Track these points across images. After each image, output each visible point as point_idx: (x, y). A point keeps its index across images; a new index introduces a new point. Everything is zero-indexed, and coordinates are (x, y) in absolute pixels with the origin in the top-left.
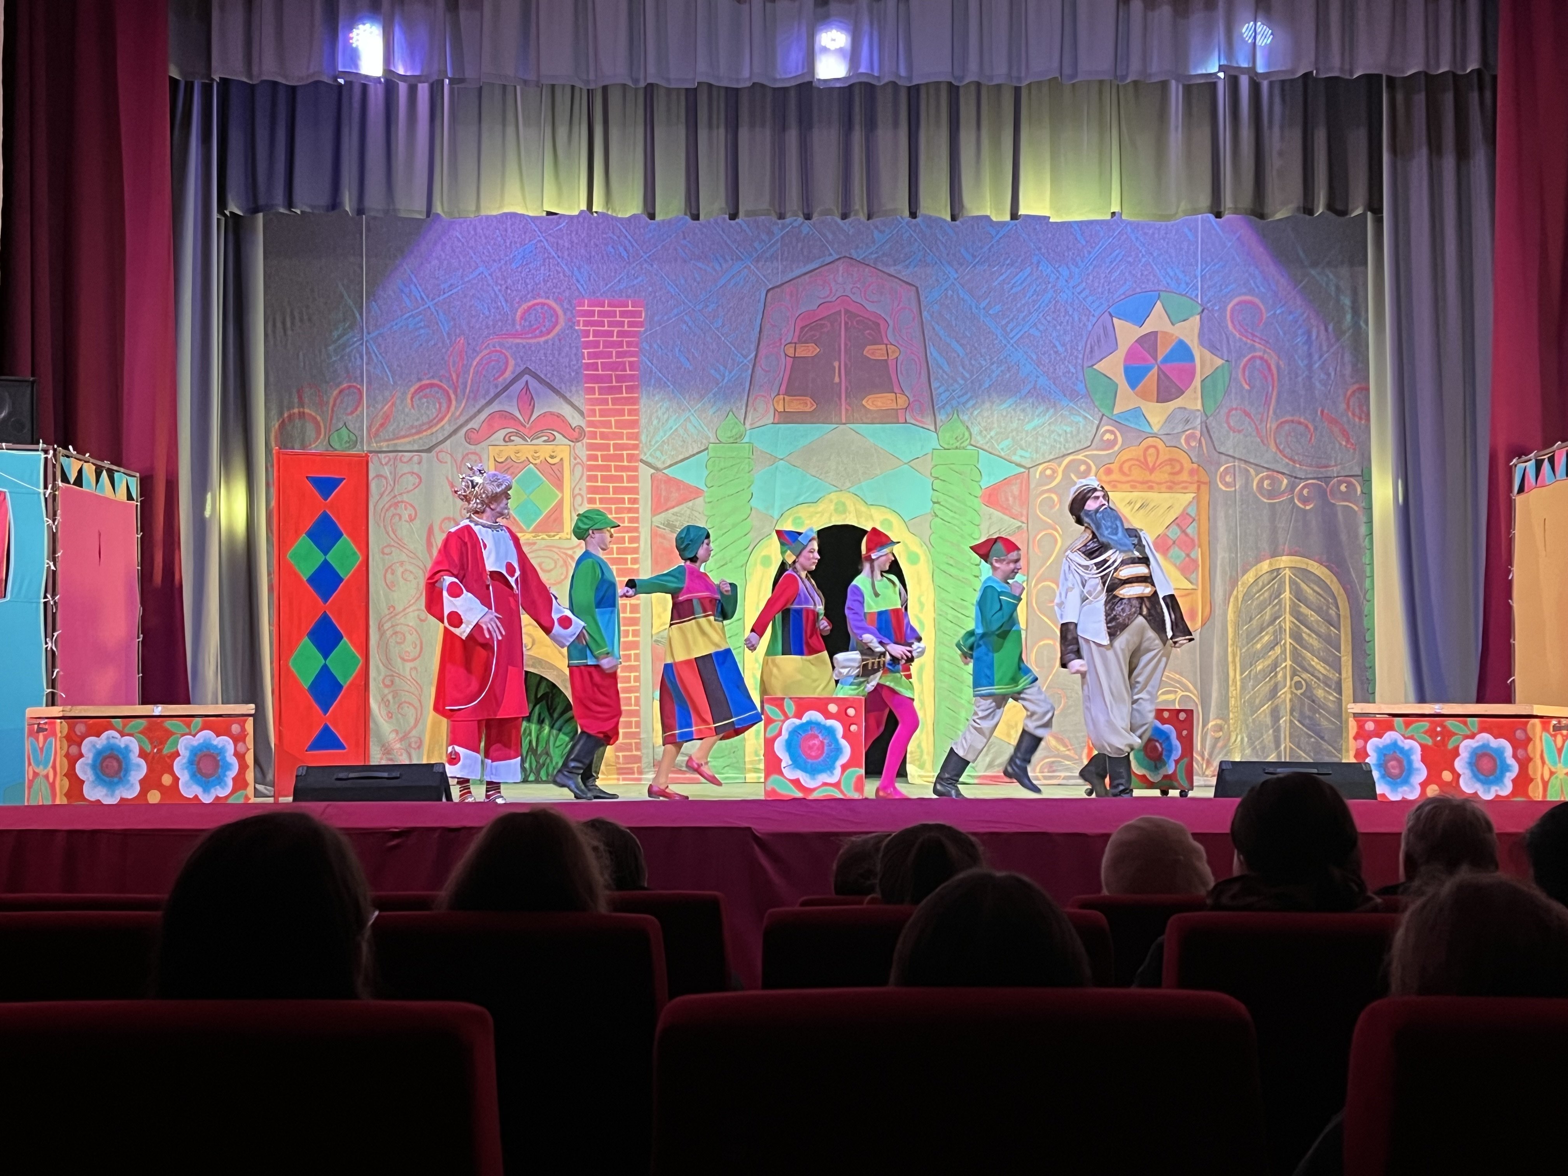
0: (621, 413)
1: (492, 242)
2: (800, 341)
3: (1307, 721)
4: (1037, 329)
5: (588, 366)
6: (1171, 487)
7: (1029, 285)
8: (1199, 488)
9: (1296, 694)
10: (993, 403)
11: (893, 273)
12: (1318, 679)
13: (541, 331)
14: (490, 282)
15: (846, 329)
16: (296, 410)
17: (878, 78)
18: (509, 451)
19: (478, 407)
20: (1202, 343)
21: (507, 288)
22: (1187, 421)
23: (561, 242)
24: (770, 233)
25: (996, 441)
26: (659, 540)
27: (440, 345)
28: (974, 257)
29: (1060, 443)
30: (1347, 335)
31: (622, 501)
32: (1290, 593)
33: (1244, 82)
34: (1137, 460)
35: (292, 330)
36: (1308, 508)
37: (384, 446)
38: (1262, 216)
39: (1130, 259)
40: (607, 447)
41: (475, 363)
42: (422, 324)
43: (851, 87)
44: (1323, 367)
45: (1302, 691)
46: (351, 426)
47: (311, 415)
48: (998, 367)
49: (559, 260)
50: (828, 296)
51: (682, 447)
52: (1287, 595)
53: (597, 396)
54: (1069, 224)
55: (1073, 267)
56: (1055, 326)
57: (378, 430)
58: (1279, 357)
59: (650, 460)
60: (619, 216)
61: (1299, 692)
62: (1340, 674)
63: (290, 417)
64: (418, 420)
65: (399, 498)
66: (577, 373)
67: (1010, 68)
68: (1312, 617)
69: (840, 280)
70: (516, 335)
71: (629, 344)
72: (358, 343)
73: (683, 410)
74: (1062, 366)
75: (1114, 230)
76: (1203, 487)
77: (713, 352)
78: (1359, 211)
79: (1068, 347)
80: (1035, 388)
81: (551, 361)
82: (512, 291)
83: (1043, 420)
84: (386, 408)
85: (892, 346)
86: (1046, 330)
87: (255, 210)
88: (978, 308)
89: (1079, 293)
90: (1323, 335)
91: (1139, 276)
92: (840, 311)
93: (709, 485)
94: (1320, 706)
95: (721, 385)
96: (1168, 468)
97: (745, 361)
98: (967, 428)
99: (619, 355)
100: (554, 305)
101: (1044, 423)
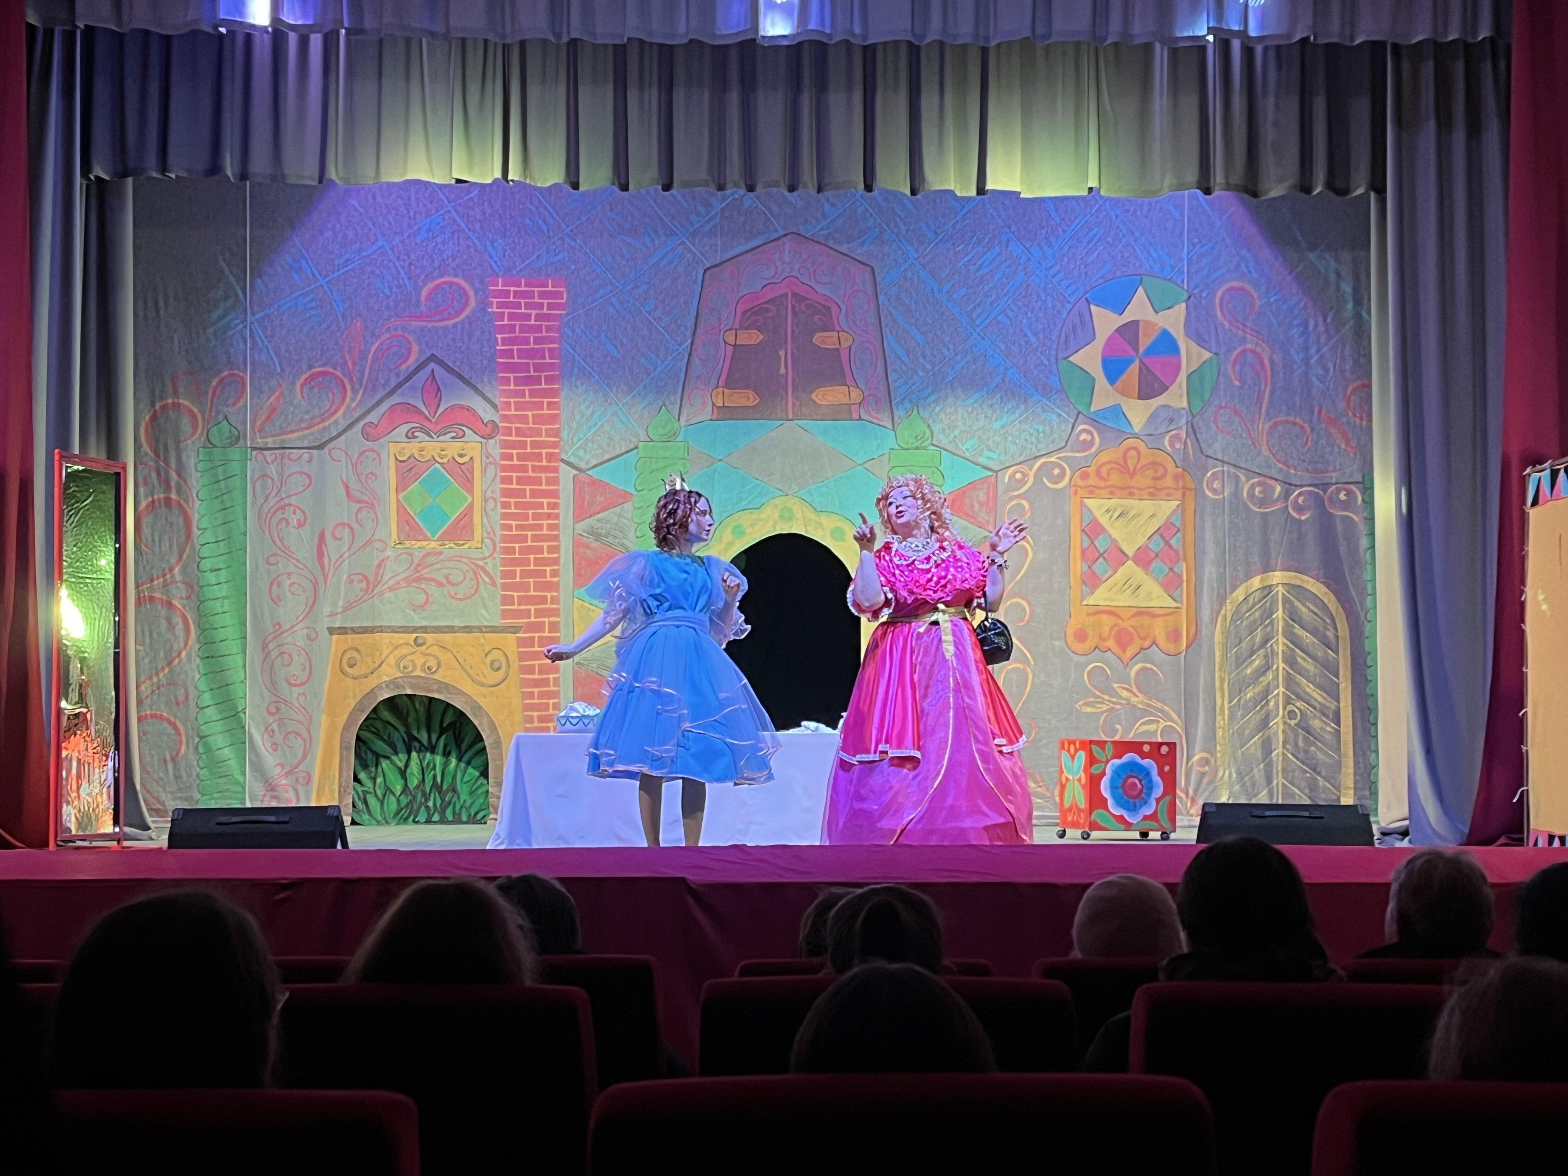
0: (539, 406)
1: (394, 213)
2: (741, 327)
3: (1301, 755)
4: (1006, 315)
5: (504, 354)
6: (1154, 494)
7: (998, 267)
8: (1184, 495)
9: (1289, 725)
10: (957, 398)
11: (845, 252)
12: (1315, 708)
13: (450, 314)
14: (392, 257)
15: (794, 313)
16: (170, 401)
17: (830, 36)
18: (412, 448)
19: (377, 398)
20: (1187, 333)
21: (410, 264)
22: (1171, 421)
23: (471, 213)
24: (708, 205)
25: (961, 440)
26: (581, 550)
27: (334, 328)
28: (937, 234)
29: (1032, 443)
30: (1347, 327)
31: (541, 505)
32: (1284, 612)
33: (1236, 45)
34: (1117, 463)
35: (166, 310)
36: (1303, 518)
37: (270, 442)
39: (1110, 239)
41: (373, 349)
42: (313, 304)
43: (800, 45)
44: (1321, 361)
45: (1296, 721)
46: (232, 419)
47: (186, 407)
48: (962, 359)
49: (470, 234)
50: (772, 277)
51: (609, 445)
52: (1279, 614)
53: (512, 387)
54: (1042, 200)
55: (1045, 247)
56: (1026, 314)
57: (264, 422)
58: (1272, 351)
59: (572, 460)
60: (539, 185)
61: (1293, 723)
62: (1338, 702)
63: (164, 408)
64: (308, 412)
65: (286, 501)
66: (490, 361)
67: (977, 25)
68: (1307, 638)
69: (787, 259)
70: (420, 317)
71: (548, 329)
72: (241, 326)
73: (610, 404)
74: (1034, 358)
75: (1091, 208)
76: (1188, 493)
77: (643, 338)
78: (1360, 191)
79: (1041, 336)
80: (1003, 381)
81: (460, 348)
82: (416, 267)
83: (1012, 418)
84: (272, 399)
85: (845, 334)
86: (1016, 317)
87: (124, 175)
88: (940, 291)
89: (1053, 277)
90: (1321, 328)
91: (1119, 258)
92: (787, 294)
93: (639, 488)
94: (1315, 738)
95: (652, 376)
96: (1150, 473)
97: (680, 349)
98: (929, 426)
99: (537, 341)
100: (464, 284)
101: (1014, 421)
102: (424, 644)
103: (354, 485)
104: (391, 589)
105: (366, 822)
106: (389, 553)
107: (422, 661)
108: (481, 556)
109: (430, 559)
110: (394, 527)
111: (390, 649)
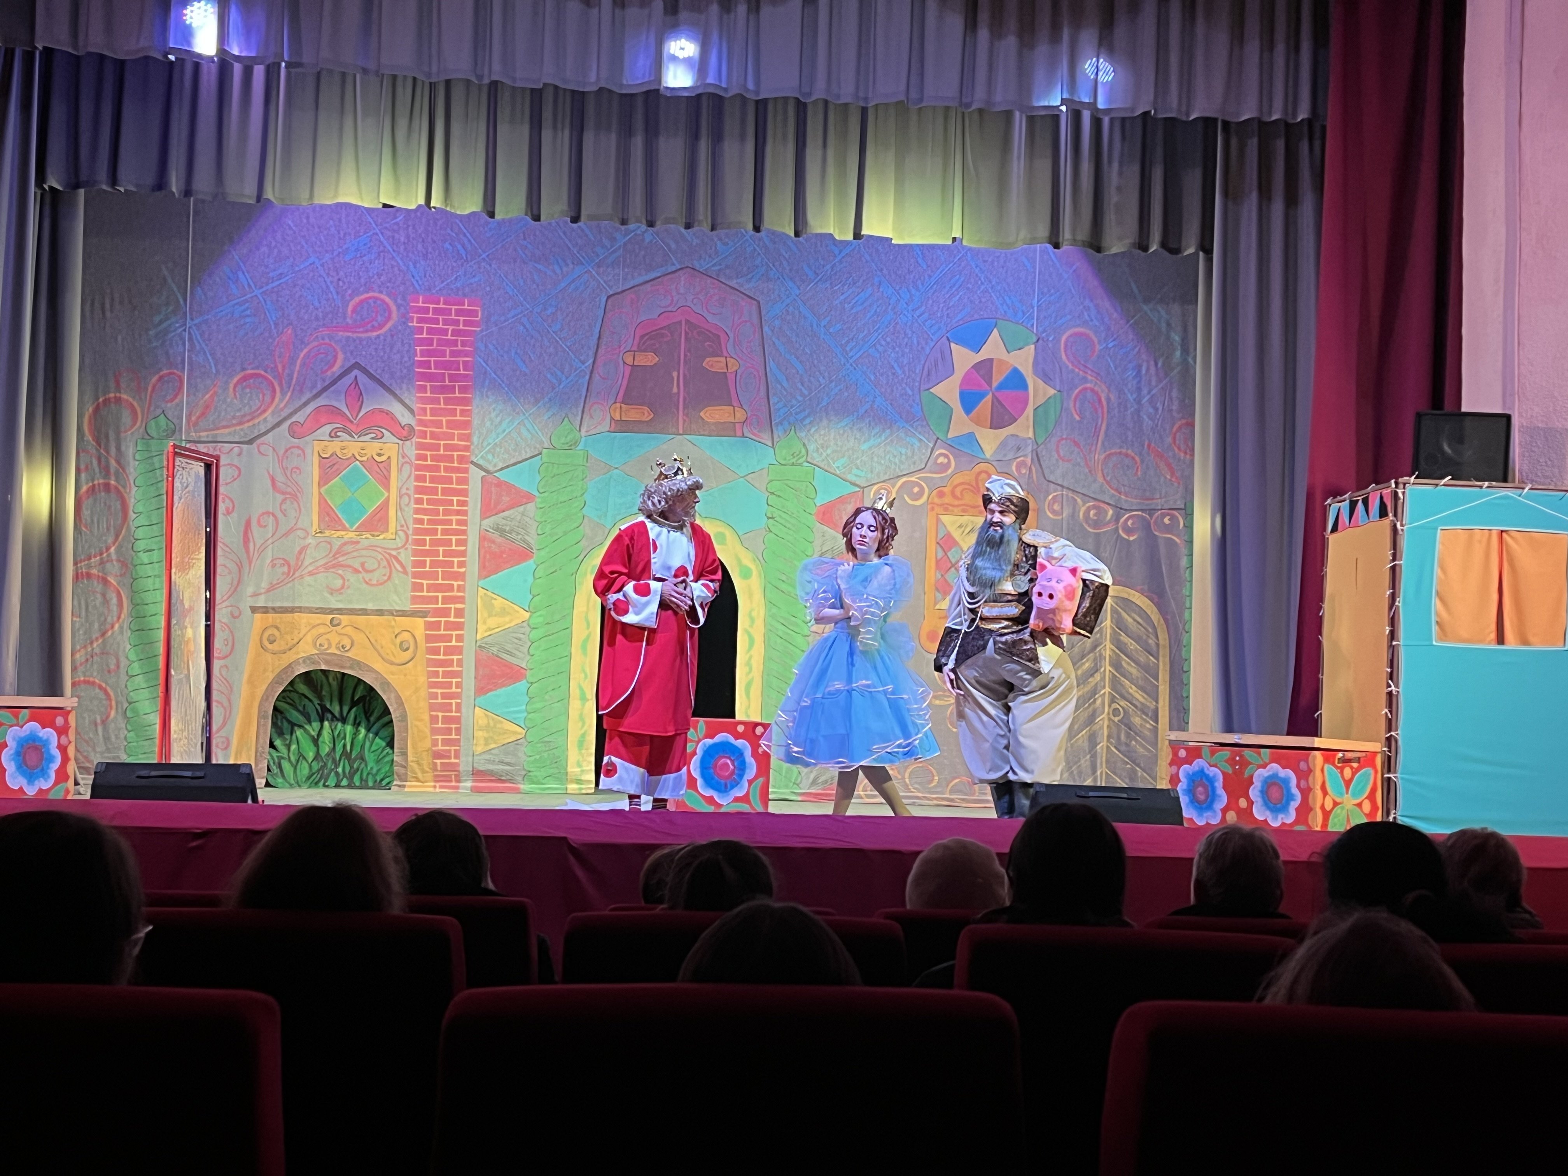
0: (453, 412)
1: (325, 232)
2: (640, 350)
3: (1123, 748)
4: (877, 350)
5: (422, 364)
7: (870, 306)
9: (1114, 721)
10: (830, 421)
11: (736, 286)
12: (1136, 706)
13: (373, 326)
14: (322, 273)
15: (686, 338)
16: (112, 395)
17: (726, 90)
18: (335, 446)
19: (304, 400)
20: (1036, 372)
21: (339, 280)
22: (1019, 449)
23: (396, 236)
24: (613, 240)
25: (832, 459)
26: (486, 544)
27: (267, 334)
28: (817, 275)
29: (895, 464)
30: (1175, 371)
31: (451, 502)
32: (1112, 622)
33: (1086, 115)
34: (970, 484)
35: (112, 311)
36: (1132, 538)
37: (204, 435)
38: (1099, 250)
39: (970, 286)
40: (437, 447)
41: (302, 355)
42: (248, 312)
43: (699, 96)
44: (1151, 401)
45: (1120, 718)
46: (169, 414)
47: (127, 401)
48: (836, 386)
49: (394, 255)
50: (669, 306)
51: (515, 450)
52: (1108, 623)
53: (428, 394)
54: (911, 246)
55: (913, 290)
56: (894, 348)
57: (198, 418)
58: (1109, 391)
59: (481, 462)
60: (458, 212)
61: (1116, 719)
62: (1157, 702)
63: (105, 401)
64: (240, 410)
66: (409, 370)
67: (857, 88)
68: (1132, 645)
70: (347, 328)
71: (464, 344)
72: (180, 330)
73: (518, 413)
74: (900, 388)
75: (955, 255)
77: (550, 356)
78: (1191, 250)
79: (906, 369)
80: (872, 408)
81: (382, 357)
82: (344, 283)
83: (879, 440)
84: (207, 396)
85: (732, 360)
86: (885, 351)
87: (77, 186)
88: (818, 325)
89: (919, 317)
90: (1153, 370)
91: (977, 303)
92: (681, 322)
93: (541, 491)
94: (1136, 733)
95: (557, 390)
97: (583, 367)
98: (804, 445)
99: (453, 354)
100: (387, 299)
101: (880, 444)
102: (338, 625)
103: (280, 478)
104: (311, 574)
105: (280, 785)
106: (310, 540)
107: (337, 640)
108: (394, 547)
109: (349, 548)
110: (315, 518)
111: (308, 628)
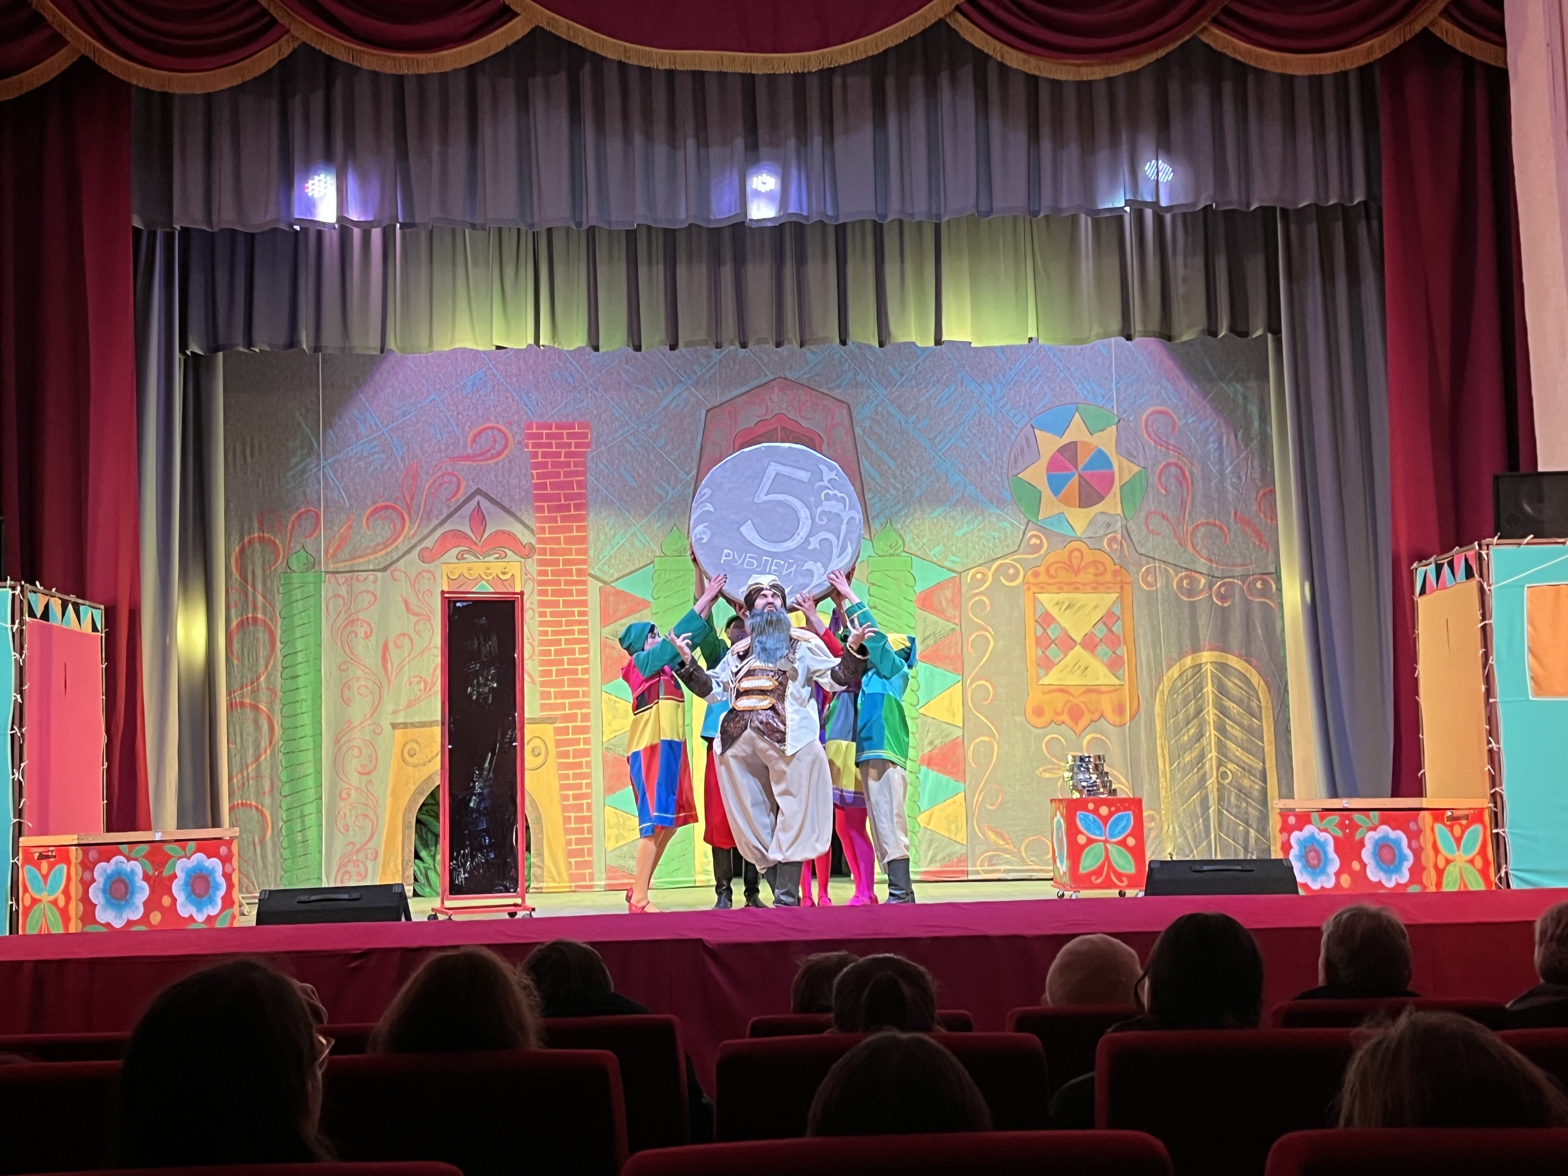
0: (570, 529)
1: (443, 371)
3: (1234, 810)
4: (964, 441)
5: (537, 486)
6: (1096, 588)
7: (954, 401)
8: (1122, 588)
9: (1223, 785)
10: (924, 512)
11: (826, 392)
12: (1244, 769)
13: (492, 454)
14: (442, 408)
16: (256, 535)
17: (807, 218)
18: (462, 568)
19: (431, 527)
20: (1119, 451)
21: (458, 413)
22: (1109, 525)
23: (509, 369)
24: (709, 357)
25: (929, 547)
26: (607, 650)
27: (394, 468)
28: (902, 375)
29: (989, 548)
30: (1255, 441)
31: (572, 614)
32: (1213, 686)
33: (1149, 215)
34: (1064, 563)
35: (252, 458)
36: (1226, 605)
37: (341, 566)
38: (1169, 338)
39: (1049, 374)
41: (427, 486)
42: (377, 449)
43: (781, 226)
44: (1234, 472)
45: (1228, 781)
46: (309, 549)
47: (270, 539)
48: (927, 479)
49: (508, 386)
50: (766, 414)
51: (629, 560)
52: (1209, 689)
53: (546, 514)
54: (990, 348)
55: (995, 383)
56: (981, 439)
57: (335, 551)
58: (1192, 464)
59: (598, 574)
60: (565, 349)
61: (1223, 781)
62: (1264, 763)
63: (250, 542)
64: (373, 540)
65: (355, 617)
66: (527, 493)
67: (930, 206)
68: (1233, 708)
70: (467, 458)
72: (315, 470)
73: (629, 526)
74: (989, 476)
75: (1032, 349)
76: (1125, 586)
77: (656, 470)
78: (1259, 333)
79: (994, 458)
80: (963, 496)
81: (501, 482)
82: (463, 416)
83: (972, 527)
84: (342, 531)
86: (972, 442)
87: (216, 350)
88: (907, 422)
89: (1002, 407)
90: (1233, 442)
91: (1058, 390)
92: (776, 429)
93: (656, 597)
94: (1244, 794)
95: (664, 501)
96: (1092, 570)
97: (688, 478)
98: (901, 536)
99: (567, 474)
100: (503, 429)
101: (973, 530)
103: (413, 601)
105: (426, 893)
